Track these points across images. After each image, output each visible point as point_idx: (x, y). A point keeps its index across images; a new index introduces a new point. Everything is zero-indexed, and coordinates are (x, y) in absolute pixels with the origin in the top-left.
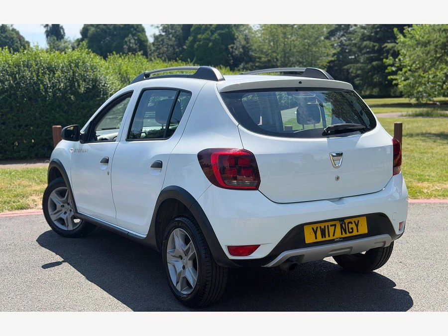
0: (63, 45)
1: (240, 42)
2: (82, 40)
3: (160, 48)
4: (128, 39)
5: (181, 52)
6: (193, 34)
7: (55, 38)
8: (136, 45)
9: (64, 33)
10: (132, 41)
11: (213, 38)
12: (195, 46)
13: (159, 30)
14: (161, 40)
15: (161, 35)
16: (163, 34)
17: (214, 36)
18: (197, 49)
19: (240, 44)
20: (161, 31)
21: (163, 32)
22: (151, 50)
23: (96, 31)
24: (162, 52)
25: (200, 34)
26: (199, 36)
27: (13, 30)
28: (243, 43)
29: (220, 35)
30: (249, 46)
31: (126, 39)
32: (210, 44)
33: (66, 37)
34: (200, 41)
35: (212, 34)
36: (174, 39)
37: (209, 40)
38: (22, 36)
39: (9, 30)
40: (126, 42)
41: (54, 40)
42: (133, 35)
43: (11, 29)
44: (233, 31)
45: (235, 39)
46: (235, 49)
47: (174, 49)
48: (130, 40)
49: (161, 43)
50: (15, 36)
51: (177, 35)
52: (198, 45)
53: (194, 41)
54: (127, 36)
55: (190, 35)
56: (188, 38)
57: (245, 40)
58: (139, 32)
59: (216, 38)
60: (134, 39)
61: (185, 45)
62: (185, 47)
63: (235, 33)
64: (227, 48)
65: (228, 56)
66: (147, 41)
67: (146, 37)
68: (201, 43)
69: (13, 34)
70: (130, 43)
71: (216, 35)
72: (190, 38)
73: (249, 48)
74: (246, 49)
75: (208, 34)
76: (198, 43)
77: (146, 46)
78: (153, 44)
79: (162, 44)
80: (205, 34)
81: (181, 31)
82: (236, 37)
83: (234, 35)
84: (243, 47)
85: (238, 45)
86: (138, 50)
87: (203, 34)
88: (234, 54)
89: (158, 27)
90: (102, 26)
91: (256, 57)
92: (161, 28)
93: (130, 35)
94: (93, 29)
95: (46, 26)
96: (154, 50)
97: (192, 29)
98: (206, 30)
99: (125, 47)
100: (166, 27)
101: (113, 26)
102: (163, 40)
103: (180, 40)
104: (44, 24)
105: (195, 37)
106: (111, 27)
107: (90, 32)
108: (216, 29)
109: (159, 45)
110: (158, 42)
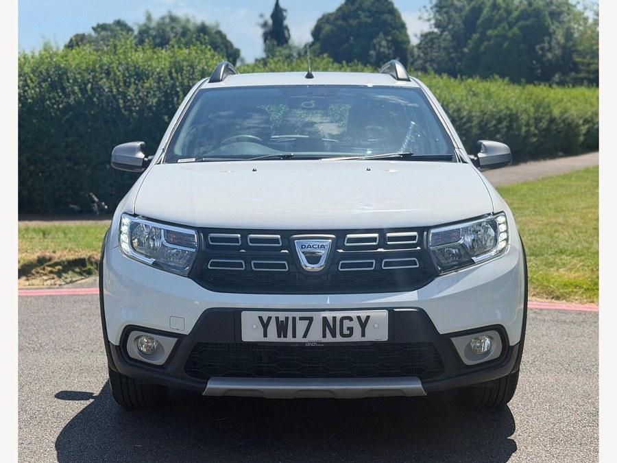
1: (557, 39)
2: (313, 44)
3: (428, 54)
4: (378, 40)
5: (459, 59)
6: (480, 30)
7: (275, 43)
8: (389, 48)
9: (289, 35)
10: (384, 43)
11: (510, 34)
12: (482, 48)
13: (430, 25)
14: (429, 40)
15: (432, 33)
16: (436, 30)
17: (512, 31)
18: (484, 53)
19: (558, 44)
20: (433, 26)
21: (436, 27)
22: (413, 57)
23: (332, 31)
24: (428, 59)
25: (490, 29)
26: (489, 32)
27: (219, 33)
28: (563, 40)
29: (521, 29)
30: (573, 46)
31: (375, 41)
32: (506, 45)
33: (290, 42)
34: (489, 40)
35: (511, 28)
36: (449, 37)
37: (504, 37)
38: (229, 42)
39: (211, 33)
40: (374, 45)
41: (273, 45)
42: (386, 34)
43: (214, 31)
44: (547, 22)
45: (550, 35)
46: (548, 51)
47: (449, 53)
48: (380, 42)
49: (430, 44)
50: (219, 40)
51: (456, 32)
52: (485, 47)
53: (480, 41)
54: (376, 35)
55: (475, 32)
56: (471, 36)
57: (566, 36)
58: (394, 28)
59: (515, 35)
60: (387, 40)
61: (466, 47)
62: (466, 50)
63: (549, 25)
64: (534, 50)
66: (408, 42)
67: (407, 36)
68: (492, 42)
69: (216, 38)
70: (380, 46)
71: (515, 29)
72: (476, 36)
73: (573, 49)
74: (567, 51)
75: (504, 28)
76: (486, 43)
77: (406, 50)
78: (419, 46)
79: (431, 47)
80: (499, 29)
81: (462, 26)
82: (551, 31)
83: (548, 28)
84: (564, 47)
85: (552, 44)
86: (391, 56)
87: (495, 28)
88: (545, 59)
89: (429, 20)
90: (340, 22)
91: (583, 64)
92: (433, 22)
93: (381, 35)
94: (327, 28)
95: (265, 25)
96: (419, 56)
97: (479, 22)
98: (500, 21)
99: (372, 52)
100: (440, 21)
101: (356, 21)
102: (432, 40)
103: (459, 40)
104: (261, 21)
105: (483, 34)
106: (354, 22)
107: (324, 32)
108: (518, 19)
109: (426, 49)
110: (427, 43)
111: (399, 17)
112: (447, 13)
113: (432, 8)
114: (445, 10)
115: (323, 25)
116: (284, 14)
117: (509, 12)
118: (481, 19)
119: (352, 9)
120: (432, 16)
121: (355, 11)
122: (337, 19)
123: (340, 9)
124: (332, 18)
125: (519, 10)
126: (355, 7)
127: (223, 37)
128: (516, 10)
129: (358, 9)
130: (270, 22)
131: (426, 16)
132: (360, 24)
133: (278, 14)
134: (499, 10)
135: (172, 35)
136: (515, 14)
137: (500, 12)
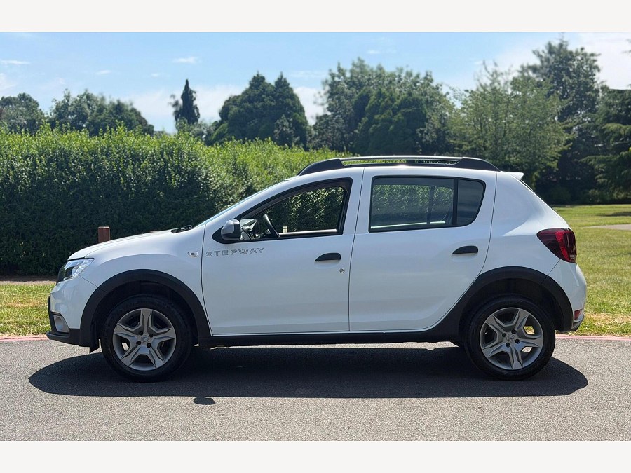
0: (196, 129)
1: (432, 124)
2: (221, 122)
3: (323, 133)
4: (281, 121)
5: (352, 139)
6: (368, 114)
7: (187, 121)
8: (291, 128)
9: (199, 114)
10: (286, 124)
11: (395, 119)
12: (371, 130)
13: (324, 109)
14: (325, 122)
15: (326, 116)
16: (329, 113)
17: (396, 116)
18: (373, 134)
19: (434, 128)
20: (326, 110)
21: (329, 111)
22: (311, 136)
23: (239, 111)
24: (325, 138)
25: (377, 114)
26: (376, 117)
27: (133, 110)
28: (437, 125)
29: (404, 114)
30: (447, 130)
31: (278, 121)
32: (391, 127)
33: (200, 120)
34: (377, 124)
35: (395, 113)
36: (342, 120)
37: (390, 122)
38: (144, 119)
39: (127, 110)
40: (278, 125)
41: (185, 123)
42: (288, 116)
43: (129, 108)
44: (424, 109)
45: (427, 121)
46: (426, 134)
47: (343, 134)
48: (282, 122)
49: (325, 126)
50: (134, 117)
51: (347, 116)
52: (374, 128)
53: (369, 124)
54: (279, 117)
55: (363, 116)
56: (361, 119)
57: (440, 121)
58: (295, 111)
59: (399, 120)
60: (288, 121)
61: (356, 129)
62: (357, 131)
63: (426, 112)
64: (415, 133)
65: (416, 144)
66: (306, 123)
67: (305, 118)
68: (379, 126)
69: (131, 116)
70: (283, 126)
71: (399, 114)
72: (365, 120)
73: (446, 132)
74: (442, 134)
75: (389, 114)
76: (374, 126)
77: (305, 130)
78: (315, 127)
79: (327, 127)
80: (385, 114)
81: (352, 110)
82: (427, 117)
83: (425, 115)
84: (438, 131)
85: (430, 128)
86: (292, 135)
87: (382, 113)
88: (424, 140)
89: (322, 104)
90: (247, 104)
91: (454, 145)
92: (327, 106)
93: (284, 116)
94: (235, 108)
95: (176, 104)
96: (316, 135)
97: (367, 107)
98: (386, 107)
99: (276, 131)
100: (333, 105)
101: (261, 104)
102: (327, 123)
103: (351, 122)
104: (173, 101)
105: (371, 118)
106: (259, 105)
107: (231, 112)
108: (400, 106)
109: (322, 129)
110: (321, 124)
111: (299, 102)
112: (339, 99)
113: (325, 94)
114: (336, 96)
115: (230, 106)
116: (194, 95)
117: (393, 100)
118: (369, 105)
119: (257, 93)
120: (326, 100)
121: (260, 95)
122: (243, 101)
123: (245, 93)
124: (239, 100)
125: (401, 98)
126: (259, 92)
127: (138, 114)
128: (398, 99)
129: (262, 93)
130: (181, 102)
131: (320, 101)
132: (264, 107)
133: (188, 95)
134: (384, 98)
135: (89, 112)
136: (398, 102)
137: (386, 100)
